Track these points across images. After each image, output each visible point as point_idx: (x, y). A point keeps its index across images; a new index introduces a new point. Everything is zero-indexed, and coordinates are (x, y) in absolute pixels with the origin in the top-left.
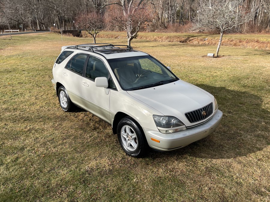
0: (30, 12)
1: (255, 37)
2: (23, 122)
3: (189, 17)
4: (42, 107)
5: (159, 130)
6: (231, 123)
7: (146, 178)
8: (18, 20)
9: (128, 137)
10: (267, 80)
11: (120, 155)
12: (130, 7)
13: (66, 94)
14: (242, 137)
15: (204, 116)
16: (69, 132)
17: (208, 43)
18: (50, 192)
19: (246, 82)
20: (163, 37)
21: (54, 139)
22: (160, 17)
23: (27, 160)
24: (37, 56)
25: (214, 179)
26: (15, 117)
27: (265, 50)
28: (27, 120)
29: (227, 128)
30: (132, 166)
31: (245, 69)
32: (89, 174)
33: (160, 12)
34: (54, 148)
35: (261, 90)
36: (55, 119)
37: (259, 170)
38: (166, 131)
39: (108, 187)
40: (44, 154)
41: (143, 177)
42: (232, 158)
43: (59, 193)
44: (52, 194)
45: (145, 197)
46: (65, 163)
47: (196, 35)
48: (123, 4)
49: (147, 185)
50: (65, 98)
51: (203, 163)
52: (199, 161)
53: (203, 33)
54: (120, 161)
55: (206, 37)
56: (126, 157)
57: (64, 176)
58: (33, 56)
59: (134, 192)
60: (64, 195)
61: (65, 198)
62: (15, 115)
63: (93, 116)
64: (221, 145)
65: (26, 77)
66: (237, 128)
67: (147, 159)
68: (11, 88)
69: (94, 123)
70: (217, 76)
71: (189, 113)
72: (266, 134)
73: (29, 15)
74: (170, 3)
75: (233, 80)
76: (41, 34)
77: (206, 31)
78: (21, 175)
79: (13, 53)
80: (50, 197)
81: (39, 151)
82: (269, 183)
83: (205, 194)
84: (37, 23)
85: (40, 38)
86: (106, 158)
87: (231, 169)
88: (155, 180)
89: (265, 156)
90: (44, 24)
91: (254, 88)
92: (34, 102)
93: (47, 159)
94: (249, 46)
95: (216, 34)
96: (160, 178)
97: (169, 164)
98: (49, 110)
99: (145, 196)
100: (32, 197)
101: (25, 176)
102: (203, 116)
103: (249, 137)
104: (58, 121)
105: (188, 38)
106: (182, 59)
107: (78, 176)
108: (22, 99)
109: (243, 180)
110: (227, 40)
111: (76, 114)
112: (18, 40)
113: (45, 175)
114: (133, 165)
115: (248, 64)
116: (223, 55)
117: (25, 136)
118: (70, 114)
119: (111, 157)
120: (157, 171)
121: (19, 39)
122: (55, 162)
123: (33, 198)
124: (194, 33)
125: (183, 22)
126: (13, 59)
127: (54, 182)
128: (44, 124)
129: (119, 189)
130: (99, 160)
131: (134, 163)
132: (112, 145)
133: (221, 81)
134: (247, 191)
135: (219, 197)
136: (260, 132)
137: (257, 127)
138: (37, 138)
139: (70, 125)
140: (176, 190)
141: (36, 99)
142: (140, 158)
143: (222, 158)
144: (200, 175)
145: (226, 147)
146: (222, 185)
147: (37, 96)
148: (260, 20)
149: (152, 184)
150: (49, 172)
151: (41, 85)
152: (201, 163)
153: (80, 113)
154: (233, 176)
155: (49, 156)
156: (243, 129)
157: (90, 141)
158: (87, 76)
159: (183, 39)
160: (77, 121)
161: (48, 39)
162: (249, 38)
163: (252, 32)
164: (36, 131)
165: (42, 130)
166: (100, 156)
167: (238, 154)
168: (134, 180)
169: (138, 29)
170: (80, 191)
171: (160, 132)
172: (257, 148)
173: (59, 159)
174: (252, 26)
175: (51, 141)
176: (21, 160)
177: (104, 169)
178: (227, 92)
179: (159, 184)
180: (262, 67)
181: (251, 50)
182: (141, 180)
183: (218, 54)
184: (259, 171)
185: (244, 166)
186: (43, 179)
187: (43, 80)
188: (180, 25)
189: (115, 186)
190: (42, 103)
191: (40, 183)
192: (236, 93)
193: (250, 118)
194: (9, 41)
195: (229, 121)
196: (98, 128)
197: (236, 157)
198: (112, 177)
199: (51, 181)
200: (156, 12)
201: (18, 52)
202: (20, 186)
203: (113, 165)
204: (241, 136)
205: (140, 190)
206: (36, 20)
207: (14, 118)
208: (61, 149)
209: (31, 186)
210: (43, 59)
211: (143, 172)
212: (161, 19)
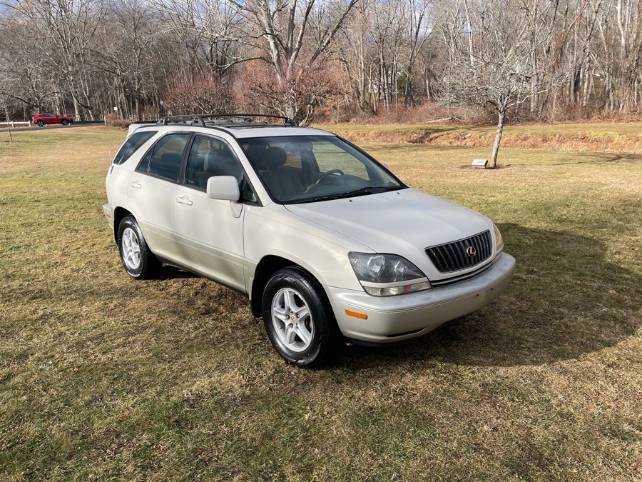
0: (58, 82)
1: (578, 129)
2: (28, 302)
3: (425, 90)
4: (78, 271)
5: (363, 287)
6: (535, 293)
7: (336, 411)
8: (30, 99)
9: (289, 318)
10: (613, 209)
11: (270, 364)
12: (292, 64)
13: (137, 235)
14: (566, 320)
15: (472, 259)
16: (144, 320)
17: (472, 143)
18: (88, 449)
19: (565, 213)
20: (370, 134)
21: (103, 334)
22: (361, 89)
23: (33, 379)
24: (71, 173)
25: (504, 408)
26: (10, 292)
27: (602, 154)
28: (40, 297)
29: (529, 303)
30: (300, 386)
31: (559, 188)
32: (192, 406)
33: (360, 80)
34: (104, 353)
35: (599, 228)
36: (110, 294)
37: (612, 386)
38: (382, 290)
39: (240, 434)
40: (79, 367)
41: (327, 409)
42: (546, 365)
43: (112, 450)
44: (94, 452)
45: (333, 452)
46: (131, 385)
47: (445, 127)
48: (275, 60)
49: (338, 427)
50: (134, 244)
51: (474, 375)
52: (466, 372)
53: (460, 123)
54: (269, 378)
55: (468, 132)
56: (286, 368)
57: (127, 413)
58: (60, 173)
59: (307, 441)
60: (126, 454)
61: (128, 461)
62: (9, 287)
63: (202, 287)
64: (517, 339)
65: (41, 212)
66: (550, 302)
67: (339, 372)
68: (4, 234)
69: (205, 301)
70: (497, 203)
71: (434, 249)
72: (622, 313)
73: (55, 88)
74: (382, 59)
75: (535, 209)
76: (83, 131)
77: (466, 119)
78: (16, 412)
79: (12, 169)
80: (89, 458)
81: (65, 359)
82: (638, 412)
83: (483, 441)
84: (75, 106)
85: (80, 139)
86: (235, 371)
87: (544, 387)
88: (357, 415)
89: (623, 358)
90: (91, 109)
91: (583, 223)
92: (58, 261)
93: (84, 377)
94: (566, 148)
95: (489, 124)
96: (371, 409)
97: (393, 380)
98: (94, 277)
99: (334, 450)
100: (40, 461)
101: (27, 414)
102: (469, 258)
103: (580, 319)
104: (117, 298)
105: (427, 134)
106: (413, 172)
107: (164, 412)
108: (29, 256)
109: (575, 409)
110: (513, 137)
111: (163, 283)
112: (28, 142)
113: (77, 411)
114: (302, 384)
115: (565, 180)
116: (507, 163)
117: (31, 329)
118: (147, 283)
119: (248, 370)
120: (363, 395)
121: (30, 140)
122: (105, 382)
123: (44, 462)
124: (440, 123)
125: (413, 101)
126: (11, 180)
127: (99, 427)
128: (81, 304)
129: (268, 436)
130: (218, 376)
131: (305, 382)
132: (250, 343)
133: (507, 212)
134: (588, 432)
135: (520, 446)
136: (606, 309)
137: (598, 299)
138: (61, 334)
139: (145, 306)
140: (411, 435)
141: (64, 255)
142: (319, 370)
143: (520, 364)
144: (470, 401)
145: (527, 341)
146: (524, 421)
147: (66, 250)
148: (587, 92)
149: (352, 424)
150: (88, 404)
151: (76, 228)
152: (470, 375)
153: (170, 282)
154: (549, 400)
155: (91, 371)
156: (566, 305)
157: (196, 337)
158: (190, 181)
159: (415, 136)
160: (164, 298)
161: (100, 139)
162: (564, 132)
163: (570, 119)
164: (59, 318)
165: (76, 317)
166: (221, 367)
167: (559, 355)
168: (307, 416)
169: (310, 111)
170: (167, 444)
171: (367, 293)
172: (603, 341)
173: (116, 376)
174: (569, 106)
175: (97, 339)
176: (18, 379)
177: (230, 395)
178: (521, 233)
179: (368, 423)
180: (599, 183)
181: (571, 154)
182: (323, 416)
183: (495, 161)
184: (613, 389)
185: (576, 378)
186: (73, 421)
187: (84, 217)
188: (406, 107)
189: (256, 431)
190: (77, 262)
191: (64, 429)
192: (542, 233)
193: (579, 282)
194: (5, 144)
195: (532, 290)
196: (216, 310)
197: (553, 361)
198: (251, 410)
199: (93, 425)
200: (351, 79)
201: (26, 166)
202: (11, 437)
203: (252, 385)
204: (561, 318)
205: (322, 437)
206: (72, 99)
207: (5, 293)
208: (122, 355)
209: (42, 436)
210: (85, 179)
211: (329, 399)
212: (364, 95)
